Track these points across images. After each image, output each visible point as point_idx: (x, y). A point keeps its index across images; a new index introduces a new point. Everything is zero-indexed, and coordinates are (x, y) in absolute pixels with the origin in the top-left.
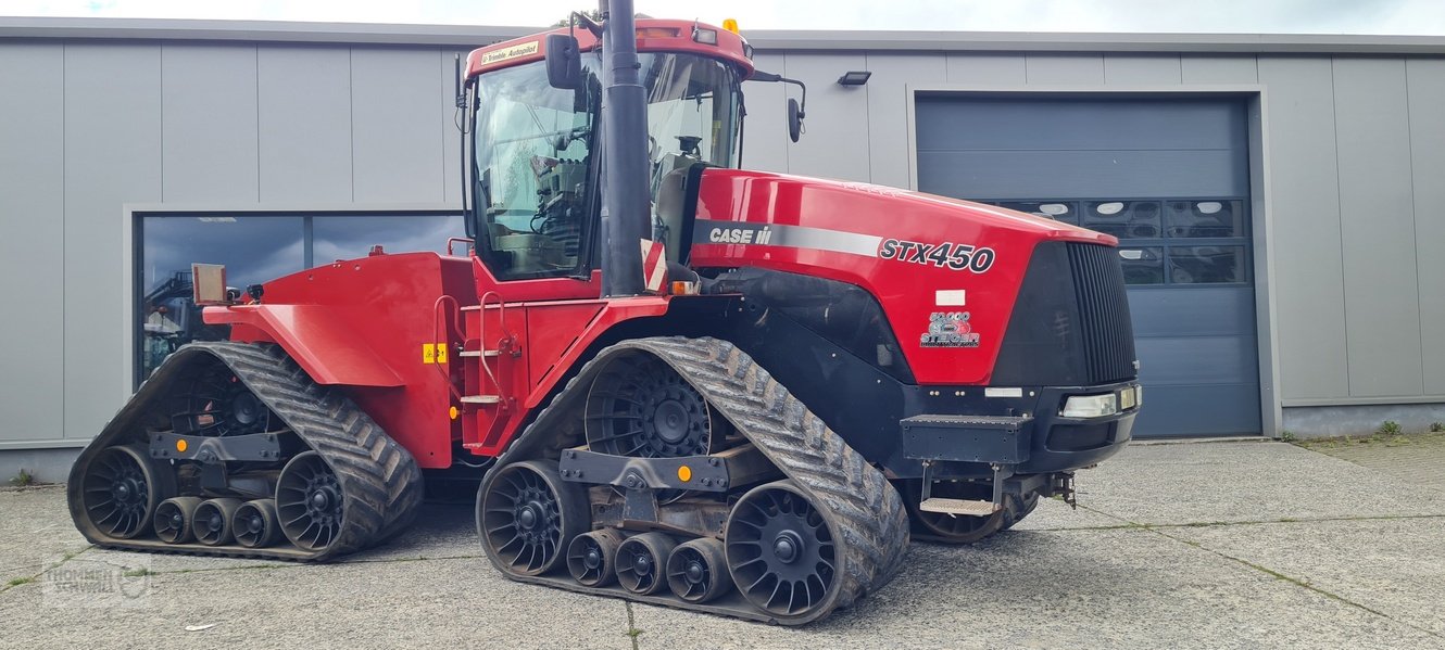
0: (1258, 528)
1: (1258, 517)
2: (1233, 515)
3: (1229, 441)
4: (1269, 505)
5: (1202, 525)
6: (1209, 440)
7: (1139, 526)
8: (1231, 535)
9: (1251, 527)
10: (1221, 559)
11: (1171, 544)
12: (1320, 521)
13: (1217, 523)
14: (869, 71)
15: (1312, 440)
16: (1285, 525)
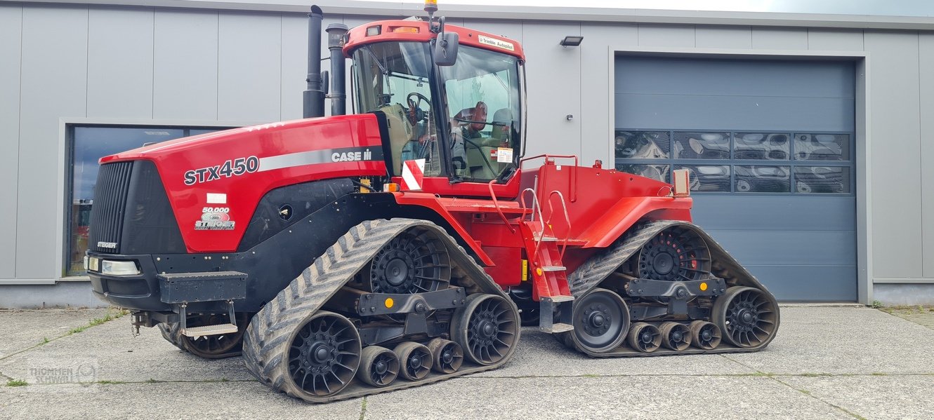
0: (856, 380)
1: (855, 371)
2: (836, 368)
3: (834, 306)
4: (864, 360)
5: (812, 375)
6: (819, 304)
7: (764, 374)
8: (835, 385)
9: (850, 379)
10: (828, 408)
11: (788, 392)
12: (904, 375)
13: (824, 375)
14: (582, 36)
15: (895, 308)
16: (877, 378)
